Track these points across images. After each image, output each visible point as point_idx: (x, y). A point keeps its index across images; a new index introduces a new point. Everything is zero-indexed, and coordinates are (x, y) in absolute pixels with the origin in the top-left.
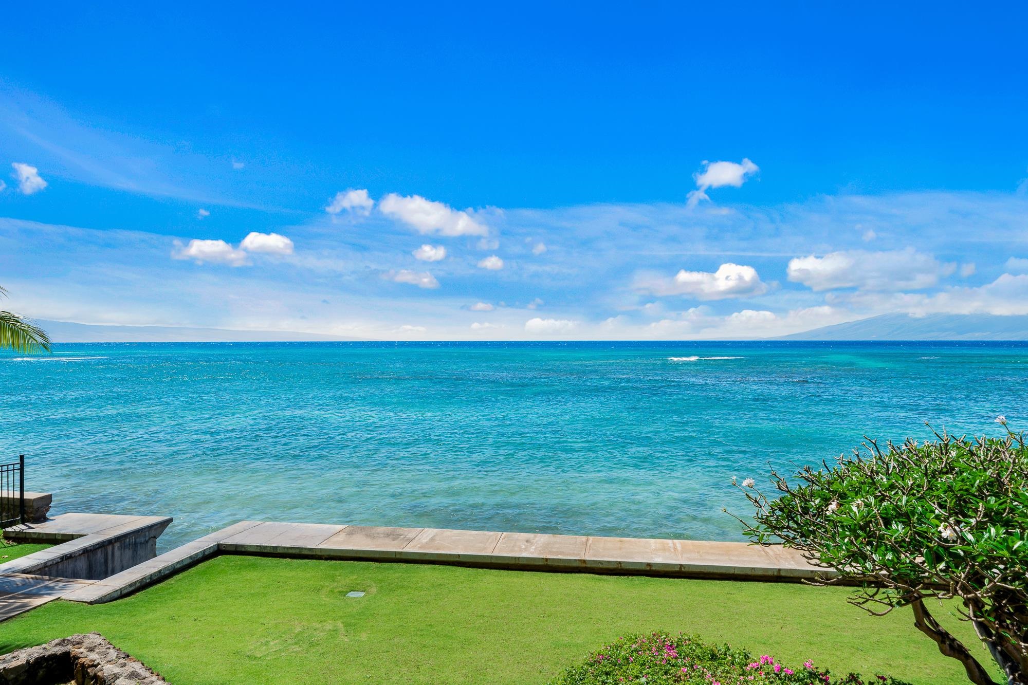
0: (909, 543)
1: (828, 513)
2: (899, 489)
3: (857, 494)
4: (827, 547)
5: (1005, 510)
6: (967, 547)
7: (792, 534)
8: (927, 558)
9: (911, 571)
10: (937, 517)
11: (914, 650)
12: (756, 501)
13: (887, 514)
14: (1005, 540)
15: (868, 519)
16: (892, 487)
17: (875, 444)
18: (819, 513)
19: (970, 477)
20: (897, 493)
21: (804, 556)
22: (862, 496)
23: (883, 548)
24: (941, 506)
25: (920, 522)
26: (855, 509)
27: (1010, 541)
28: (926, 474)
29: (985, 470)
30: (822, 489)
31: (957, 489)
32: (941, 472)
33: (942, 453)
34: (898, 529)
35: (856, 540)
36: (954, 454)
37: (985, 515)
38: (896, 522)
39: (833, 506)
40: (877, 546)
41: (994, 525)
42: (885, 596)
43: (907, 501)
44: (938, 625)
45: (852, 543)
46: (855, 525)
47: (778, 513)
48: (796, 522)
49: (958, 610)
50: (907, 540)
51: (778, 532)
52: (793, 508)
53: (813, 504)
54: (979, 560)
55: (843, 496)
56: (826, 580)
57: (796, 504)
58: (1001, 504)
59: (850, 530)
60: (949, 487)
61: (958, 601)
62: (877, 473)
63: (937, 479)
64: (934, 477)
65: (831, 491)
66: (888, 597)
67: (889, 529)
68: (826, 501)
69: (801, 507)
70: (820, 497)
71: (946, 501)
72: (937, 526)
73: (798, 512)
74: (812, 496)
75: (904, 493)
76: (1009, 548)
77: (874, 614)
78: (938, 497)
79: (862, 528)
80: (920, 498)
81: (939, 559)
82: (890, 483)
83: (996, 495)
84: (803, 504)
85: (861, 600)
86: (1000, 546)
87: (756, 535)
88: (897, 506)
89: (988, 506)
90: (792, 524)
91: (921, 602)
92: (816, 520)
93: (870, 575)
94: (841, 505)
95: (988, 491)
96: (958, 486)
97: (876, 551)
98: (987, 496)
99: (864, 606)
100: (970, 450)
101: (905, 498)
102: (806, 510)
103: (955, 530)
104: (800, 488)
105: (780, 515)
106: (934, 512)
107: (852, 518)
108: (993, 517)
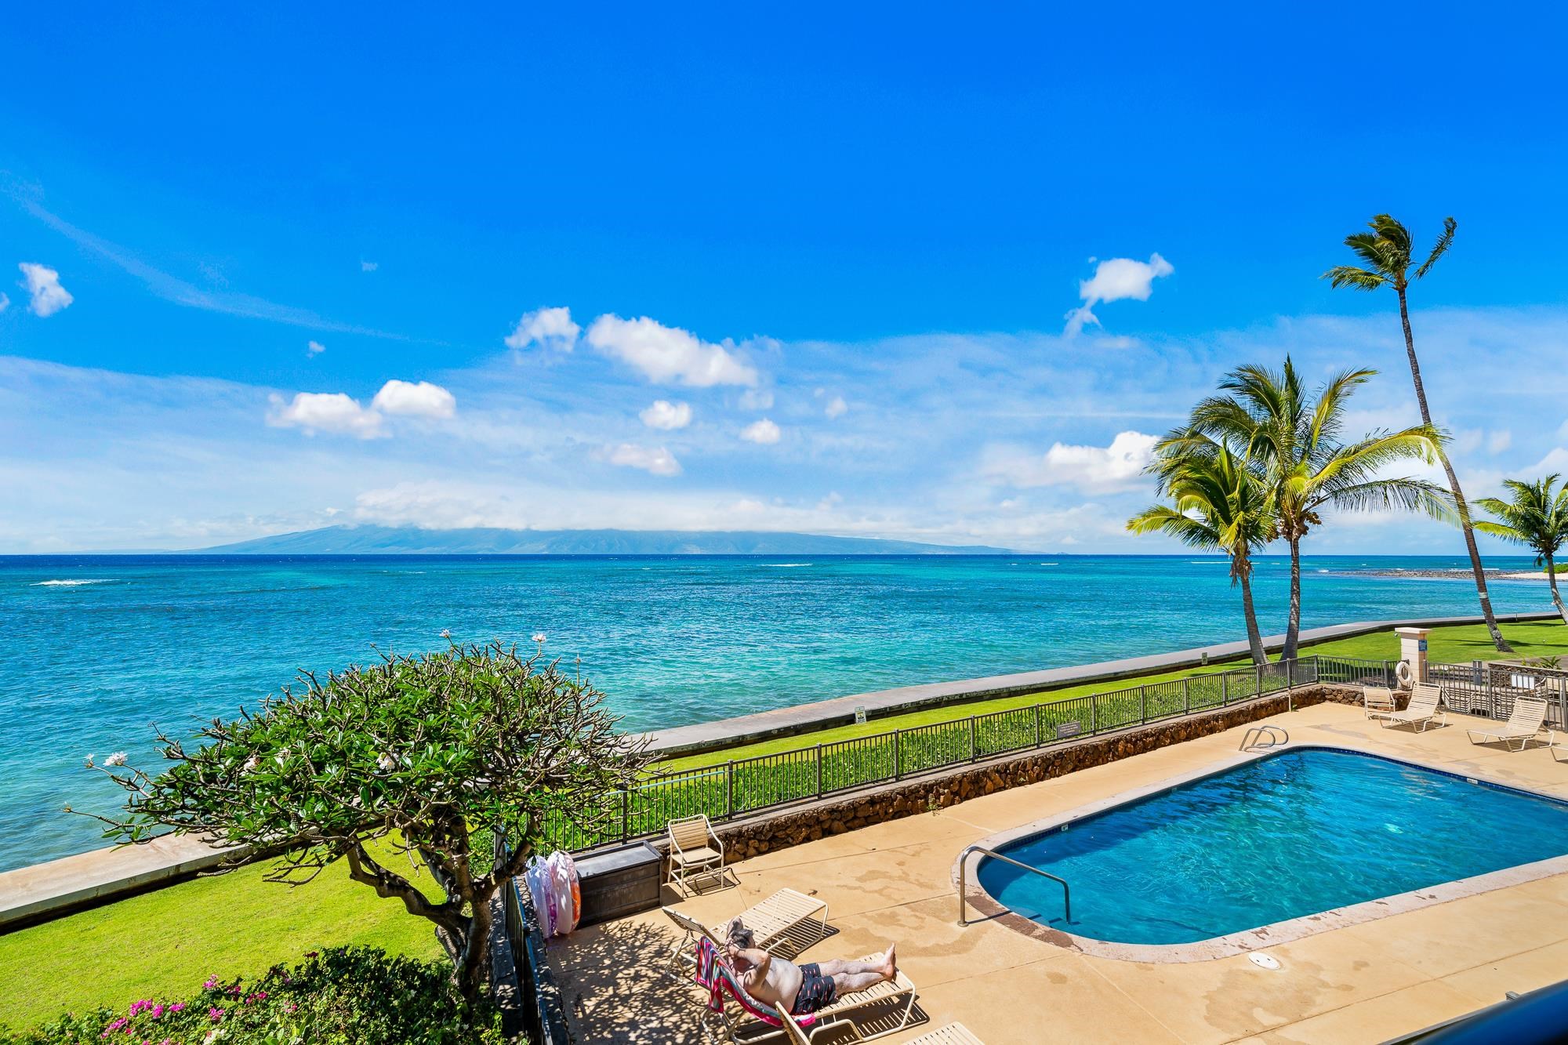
0: (344, 785)
1: (243, 774)
2: (336, 724)
3: (283, 741)
4: (238, 819)
5: (443, 725)
6: (406, 773)
7: (188, 815)
8: (363, 798)
9: (345, 817)
10: (376, 749)
11: (358, 902)
12: (130, 783)
13: (320, 757)
14: (441, 756)
15: (295, 770)
16: (329, 724)
17: (312, 677)
18: (231, 776)
19: (412, 697)
20: (333, 729)
21: (204, 840)
22: (290, 741)
23: (313, 800)
24: (381, 735)
25: (357, 758)
26: (279, 761)
27: (445, 756)
28: (367, 703)
29: (426, 687)
30: (237, 745)
31: (398, 712)
32: (384, 697)
33: (386, 676)
34: (332, 771)
35: (277, 799)
36: (398, 675)
37: (426, 734)
38: (330, 765)
39: (251, 763)
40: (305, 799)
41: (432, 743)
42: (313, 856)
43: (344, 738)
44: (378, 867)
45: (272, 803)
46: (278, 780)
47: (167, 791)
48: (196, 797)
49: (394, 844)
50: (341, 782)
51: (163, 818)
52: (192, 778)
53: (222, 767)
54: (417, 783)
55: (265, 747)
56: (236, 861)
57: (198, 772)
58: (439, 720)
59: (271, 789)
60: (390, 712)
61: (396, 833)
62: (312, 711)
63: (379, 706)
64: (376, 704)
65: (248, 745)
66: (317, 857)
67: (322, 775)
68: (242, 758)
69: (204, 774)
70: (232, 755)
71: (386, 728)
72: (376, 758)
73: (200, 782)
74: (220, 757)
75: (340, 729)
76: (443, 764)
77: (296, 884)
78: (380, 725)
79: (288, 782)
80: (358, 731)
81: (377, 793)
82: (326, 720)
83: (436, 712)
84: (208, 771)
85: (281, 873)
86: (435, 763)
87: (127, 832)
88: (331, 746)
89: (428, 724)
90: (189, 801)
91: (360, 846)
92: (226, 787)
93: (294, 838)
94: (262, 760)
95: (428, 708)
96: (399, 709)
97: (303, 806)
98: (426, 714)
99: (285, 879)
100: (415, 669)
101: (341, 734)
102: (211, 778)
103: (393, 758)
104: (204, 750)
105: (170, 794)
106: (373, 743)
107: (274, 773)
108: (432, 735)
